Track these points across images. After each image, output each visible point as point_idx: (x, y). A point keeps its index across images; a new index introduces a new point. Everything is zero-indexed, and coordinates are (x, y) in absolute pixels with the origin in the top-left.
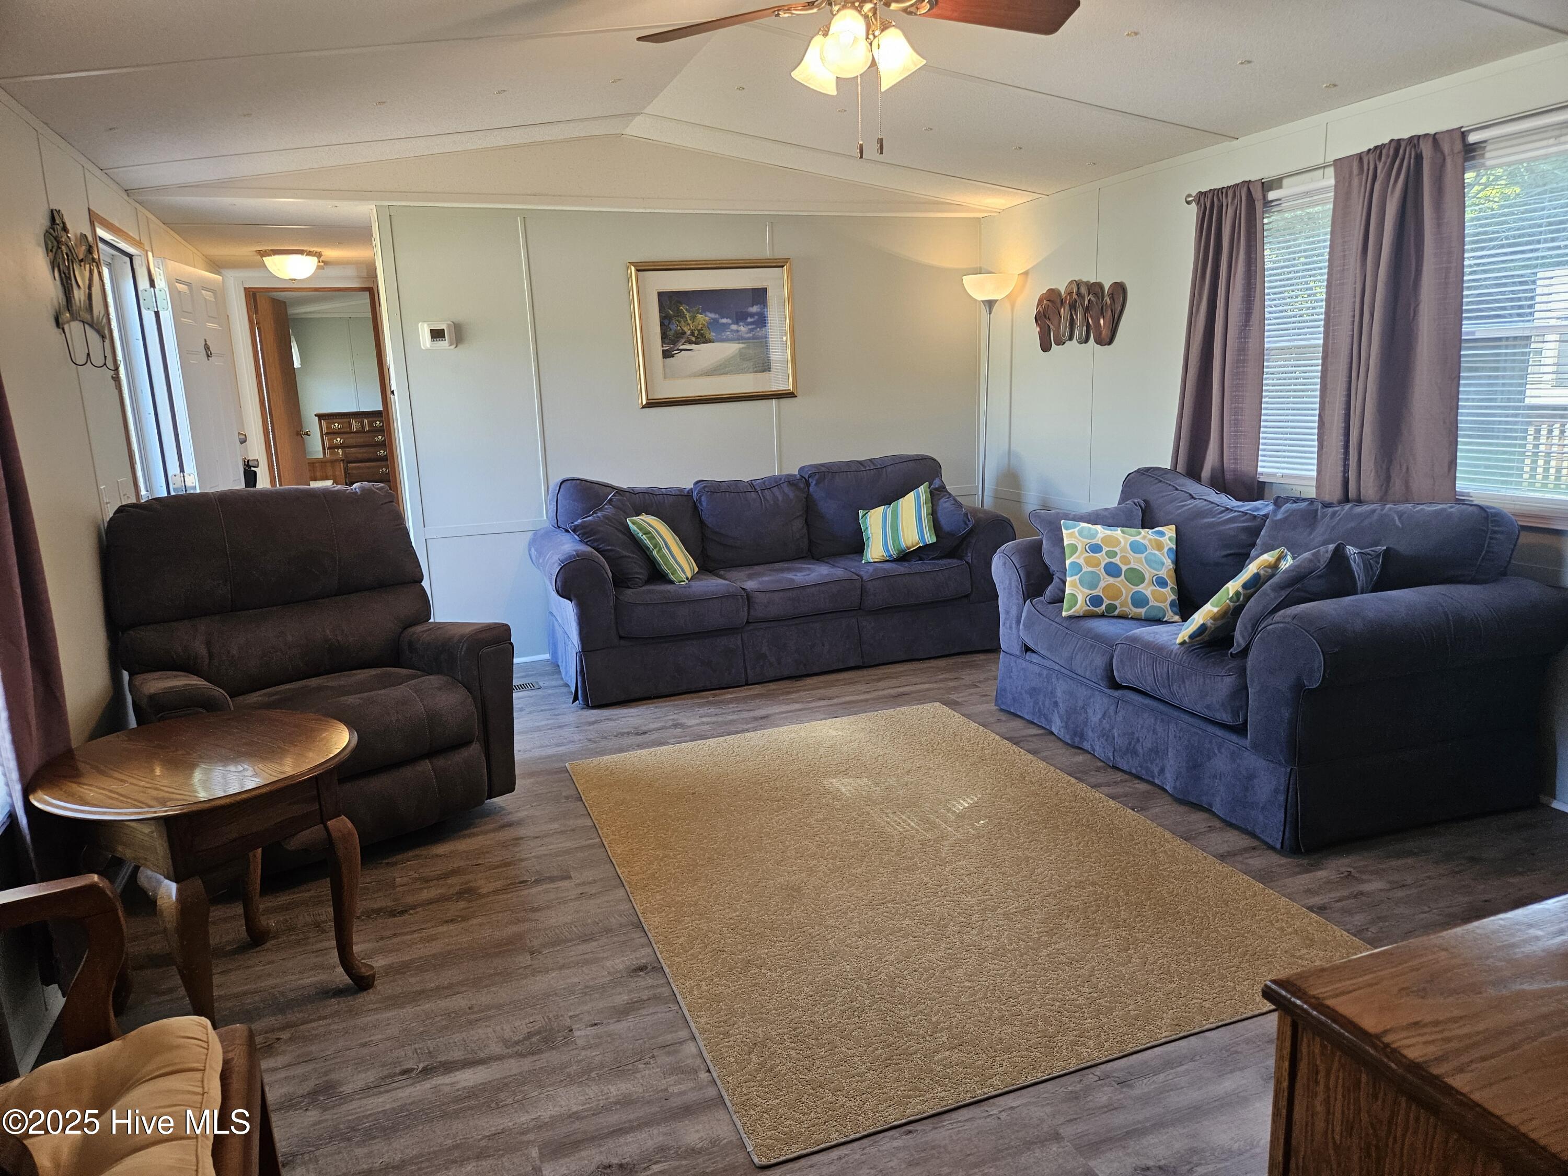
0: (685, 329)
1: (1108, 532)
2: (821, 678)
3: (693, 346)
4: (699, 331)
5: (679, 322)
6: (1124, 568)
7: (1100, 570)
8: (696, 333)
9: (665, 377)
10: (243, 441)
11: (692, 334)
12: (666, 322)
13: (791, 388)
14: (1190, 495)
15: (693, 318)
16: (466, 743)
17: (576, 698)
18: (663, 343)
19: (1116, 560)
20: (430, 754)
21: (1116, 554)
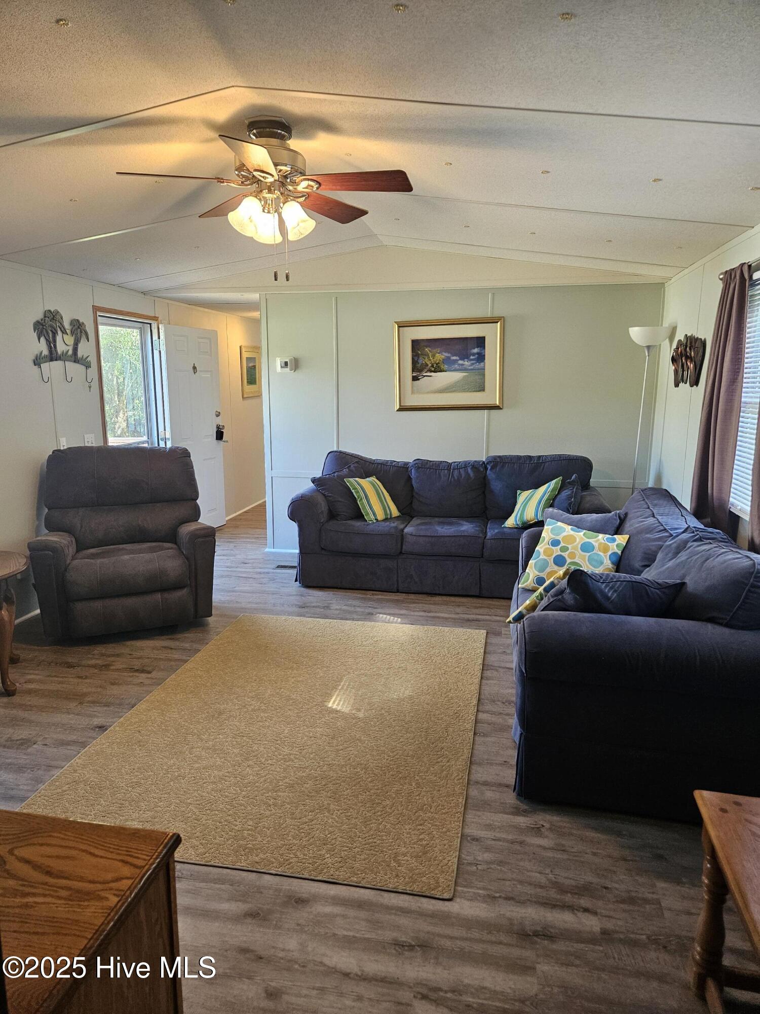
0: (428, 363)
1: (572, 533)
2: (445, 598)
3: (432, 374)
4: (437, 364)
5: (424, 359)
6: (569, 561)
7: (550, 559)
8: (435, 365)
9: (413, 392)
10: (218, 415)
11: (432, 366)
12: (416, 359)
13: (498, 403)
14: (653, 514)
15: (434, 356)
17: (296, 580)
18: (413, 371)
19: (565, 554)
21: (568, 549)
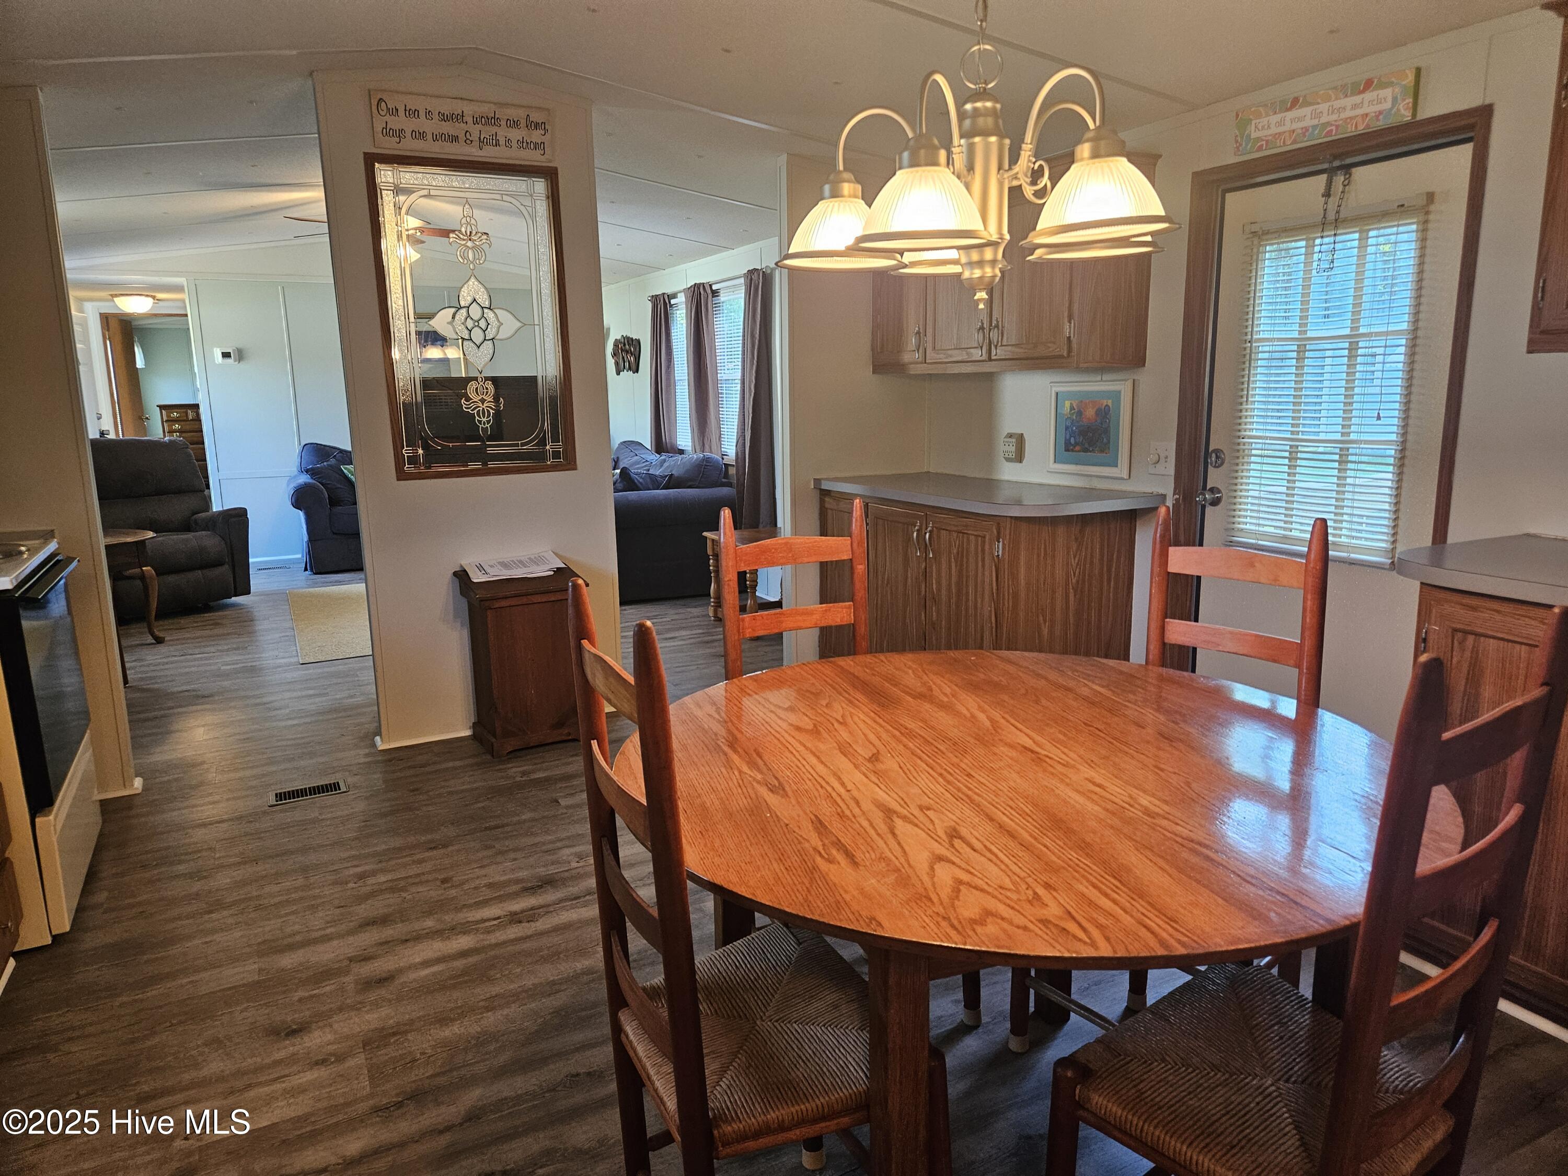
10: (99, 418)
14: (636, 454)
16: (221, 564)
17: (306, 569)
20: (201, 568)
